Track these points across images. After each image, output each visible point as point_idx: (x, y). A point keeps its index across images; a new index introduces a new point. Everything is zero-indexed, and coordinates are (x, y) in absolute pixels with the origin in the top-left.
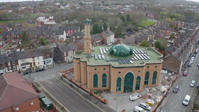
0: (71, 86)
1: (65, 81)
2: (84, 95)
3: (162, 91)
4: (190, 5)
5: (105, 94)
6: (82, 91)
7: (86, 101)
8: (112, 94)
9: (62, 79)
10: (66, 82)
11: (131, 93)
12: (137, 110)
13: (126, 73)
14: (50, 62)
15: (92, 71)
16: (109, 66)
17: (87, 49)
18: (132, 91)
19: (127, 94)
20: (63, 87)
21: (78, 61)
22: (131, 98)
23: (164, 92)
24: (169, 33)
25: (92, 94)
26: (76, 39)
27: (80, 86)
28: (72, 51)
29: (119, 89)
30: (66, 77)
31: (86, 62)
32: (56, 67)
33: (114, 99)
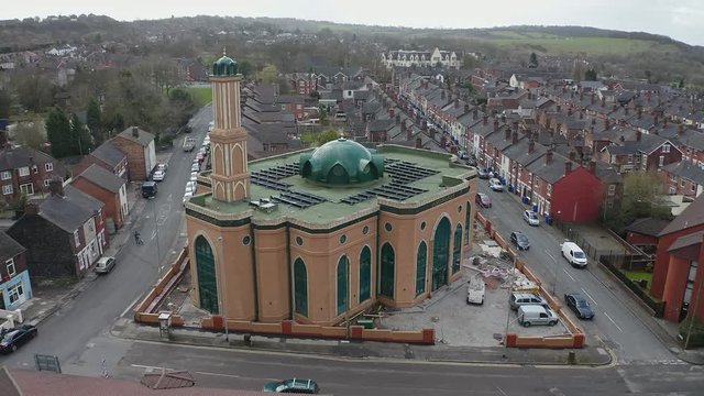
0: (247, 342)
1: (194, 341)
2: (337, 350)
3: (497, 255)
4: (247, 29)
5: (387, 320)
6: (308, 342)
7: (372, 365)
8: (404, 310)
9: (173, 339)
10: (208, 342)
11: (445, 286)
13: (437, 223)
14: (21, 292)
15: (335, 248)
16: (377, 213)
17: (236, 181)
18: (446, 282)
19: (441, 293)
20: (220, 362)
21: (243, 231)
22: (475, 296)
23: (506, 257)
24: (302, 111)
25: (357, 338)
26: (17, 181)
27: (280, 331)
28: (92, 220)
29: (420, 286)
30: (177, 325)
31: (287, 225)
32: (68, 306)
33: (433, 320)
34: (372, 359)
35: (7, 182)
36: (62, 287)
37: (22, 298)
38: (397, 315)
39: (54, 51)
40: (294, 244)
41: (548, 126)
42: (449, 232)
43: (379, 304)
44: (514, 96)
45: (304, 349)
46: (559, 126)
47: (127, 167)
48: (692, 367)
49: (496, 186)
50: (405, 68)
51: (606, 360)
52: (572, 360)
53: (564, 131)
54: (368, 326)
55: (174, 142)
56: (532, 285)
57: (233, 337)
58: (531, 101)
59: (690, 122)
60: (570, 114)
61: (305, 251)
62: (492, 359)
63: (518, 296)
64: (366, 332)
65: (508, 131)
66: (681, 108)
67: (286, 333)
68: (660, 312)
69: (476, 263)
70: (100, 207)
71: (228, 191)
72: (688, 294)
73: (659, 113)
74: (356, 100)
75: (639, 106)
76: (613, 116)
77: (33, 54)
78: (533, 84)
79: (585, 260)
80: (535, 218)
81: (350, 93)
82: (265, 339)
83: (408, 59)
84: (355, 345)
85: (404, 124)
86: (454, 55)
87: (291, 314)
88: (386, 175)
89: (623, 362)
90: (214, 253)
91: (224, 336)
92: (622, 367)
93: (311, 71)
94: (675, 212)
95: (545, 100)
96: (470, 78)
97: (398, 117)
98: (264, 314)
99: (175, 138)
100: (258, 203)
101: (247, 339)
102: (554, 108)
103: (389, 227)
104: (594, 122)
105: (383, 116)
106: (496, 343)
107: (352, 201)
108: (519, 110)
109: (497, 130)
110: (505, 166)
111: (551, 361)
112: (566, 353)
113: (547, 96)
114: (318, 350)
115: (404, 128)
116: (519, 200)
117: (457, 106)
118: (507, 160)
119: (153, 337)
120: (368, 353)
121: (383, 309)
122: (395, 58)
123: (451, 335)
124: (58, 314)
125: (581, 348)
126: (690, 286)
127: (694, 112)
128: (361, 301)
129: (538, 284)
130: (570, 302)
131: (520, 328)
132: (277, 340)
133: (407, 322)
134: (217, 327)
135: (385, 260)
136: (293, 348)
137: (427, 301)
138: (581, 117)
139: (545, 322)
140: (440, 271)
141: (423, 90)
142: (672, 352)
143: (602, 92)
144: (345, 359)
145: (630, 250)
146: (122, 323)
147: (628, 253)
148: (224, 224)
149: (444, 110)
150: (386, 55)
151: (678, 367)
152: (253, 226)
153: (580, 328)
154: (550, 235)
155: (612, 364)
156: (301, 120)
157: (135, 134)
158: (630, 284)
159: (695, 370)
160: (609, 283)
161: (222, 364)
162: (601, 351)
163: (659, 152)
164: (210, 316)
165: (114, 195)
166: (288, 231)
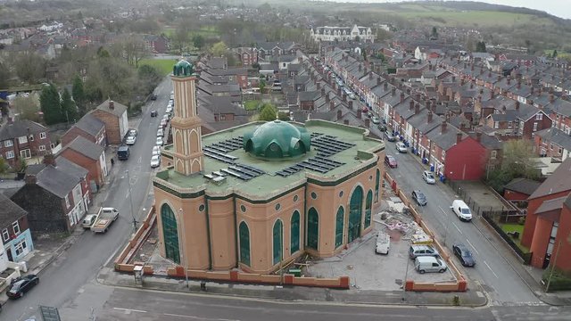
0: (203, 288)
1: (161, 286)
2: (271, 294)
3: (400, 210)
4: (201, 4)
5: (312, 268)
6: (251, 287)
8: (326, 260)
10: (172, 287)
11: (358, 239)
12: (425, 264)
13: (352, 192)
14: (24, 246)
15: (271, 214)
16: (305, 185)
17: (193, 159)
18: (359, 235)
19: (355, 245)
20: (183, 304)
21: (199, 201)
22: (382, 248)
23: (407, 212)
24: (246, 82)
25: (289, 284)
26: (17, 148)
27: (229, 278)
28: (79, 185)
29: (339, 240)
30: (148, 274)
31: (234, 196)
32: (62, 257)
33: (349, 268)
34: (301, 302)
35: (9, 149)
36: (57, 241)
37: (26, 251)
38: (321, 264)
39: (44, 27)
40: (239, 211)
41: (445, 94)
42: (362, 197)
43: (306, 254)
44: (418, 67)
45: (247, 293)
46: (454, 94)
47: (106, 134)
48: (551, 308)
49: (402, 149)
50: (330, 43)
51: (483, 302)
52: (456, 302)
53: (458, 99)
54: (298, 275)
55: (143, 108)
56: (427, 238)
57: (192, 283)
58: (432, 72)
59: (560, 90)
60: (463, 83)
61: (248, 216)
62: (394, 301)
63: (416, 248)
64: (296, 280)
65: (412, 103)
66: (553, 77)
67: (234, 280)
68: (528, 260)
69: (383, 218)
70: (84, 173)
71: (187, 166)
72: (551, 247)
73: (536, 81)
74: (290, 72)
75: (519, 76)
76: (498, 84)
77: (27, 30)
78: (433, 55)
79: (470, 215)
80: (432, 177)
81: (284, 65)
82: (217, 285)
83: (332, 34)
84: (287, 289)
85: (327, 96)
86: (369, 30)
87: (237, 264)
88: (312, 148)
89: (496, 303)
90: (177, 218)
91: (185, 283)
92: (496, 307)
93: (252, 46)
94: (544, 172)
95: (443, 71)
96: (382, 50)
97: (323, 90)
98: (216, 264)
99: (144, 105)
100: (210, 176)
101: (203, 286)
102: (450, 78)
103: (314, 195)
104: (482, 92)
105: (311, 88)
106: (397, 288)
107: (285, 174)
108: (422, 79)
109: (403, 101)
110: (408, 131)
111: (440, 303)
112: (452, 296)
113: (444, 68)
114: (258, 294)
115: (328, 100)
116: (420, 160)
117: (371, 78)
118: (411, 127)
119: (130, 284)
120: (297, 296)
121: (310, 259)
122: (322, 33)
123: (362, 281)
124: (54, 264)
125: (464, 291)
126: (552, 241)
127: (563, 81)
128: (292, 253)
129: (432, 237)
130: (457, 251)
131: (417, 275)
132: (226, 286)
133: (327, 270)
134: (179, 275)
135: (311, 221)
136: (239, 292)
137: (344, 252)
138: (472, 87)
139: (436, 270)
140: (355, 226)
141: (344, 63)
142: (536, 295)
143: (490, 62)
144: (279, 302)
145: (507, 206)
146: (105, 271)
147: (506, 209)
148: (184, 196)
149: (361, 80)
150: (315, 31)
151: (540, 309)
152: (207, 197)
153: (464, 275)
154: (443, 192)
155: (489, 305)
156: (244, 88)
157: (112, 107)
158: (504, 236)
159: (553, 311)
160: (489, 234)
161: (183, 307)
162: (480, 294)
163: (533, 120)
164: (173, 266)
165: (95, 162)
166: (234, 201)
